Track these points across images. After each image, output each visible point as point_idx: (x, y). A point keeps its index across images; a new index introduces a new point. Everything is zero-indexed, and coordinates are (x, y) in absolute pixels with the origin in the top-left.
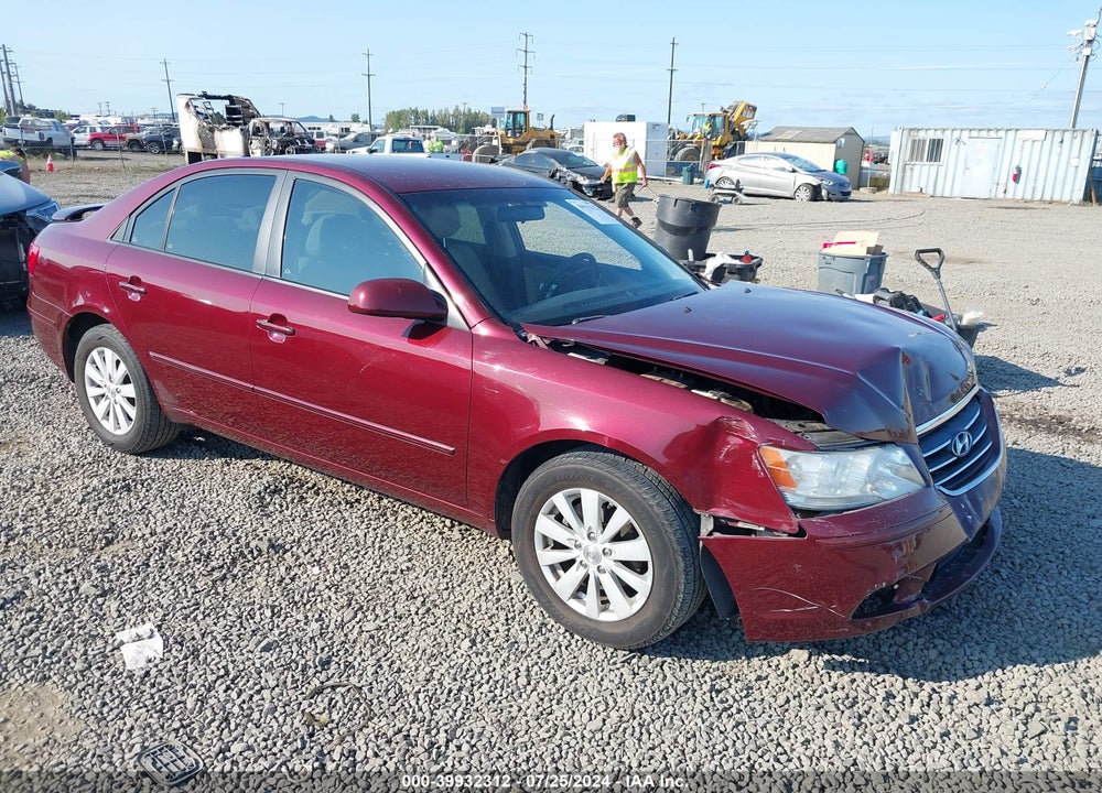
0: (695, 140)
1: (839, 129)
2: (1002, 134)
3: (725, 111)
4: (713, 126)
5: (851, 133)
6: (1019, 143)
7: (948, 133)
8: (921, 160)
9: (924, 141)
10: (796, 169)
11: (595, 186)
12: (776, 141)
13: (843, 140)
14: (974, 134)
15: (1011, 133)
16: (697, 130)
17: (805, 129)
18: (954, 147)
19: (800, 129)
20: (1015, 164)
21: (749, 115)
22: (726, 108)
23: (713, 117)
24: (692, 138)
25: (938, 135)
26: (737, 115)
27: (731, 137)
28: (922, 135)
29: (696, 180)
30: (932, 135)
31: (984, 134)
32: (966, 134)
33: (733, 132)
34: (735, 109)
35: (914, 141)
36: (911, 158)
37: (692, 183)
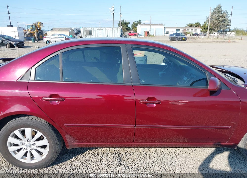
0: (29, 31)
1: (69, 28)
2: (103, 29)
3: (35, 24)
4: (33, 28)
5: (71, 29)
6: (106, 30)
7: (93, 28)
8: (88, 35)
9: (88, 30)
10: (66, 37)
11: (17, 44)
12: (55, 31)
13: (70, 30)
14: (98, 29)
15: (105, 28)
16: (28, 29)
17: (61, 28)
18: (94, 32)
19: (59, 28)
20: (107, 35)
21: (41, 25)
22: (35, 23)
23: (32, 25)
24: (28, 31)
25: (91, 29)
26: (38, 25)
27: (38, 31)
28: (87, 29)
29: (36, 41)
30: (89, 29)
31: (100, 29)
32: (96, 29)
33: (38, 29)
34: (37, 23)
35: (86, 30)
36: (86, 34)
37: (35, 42)
